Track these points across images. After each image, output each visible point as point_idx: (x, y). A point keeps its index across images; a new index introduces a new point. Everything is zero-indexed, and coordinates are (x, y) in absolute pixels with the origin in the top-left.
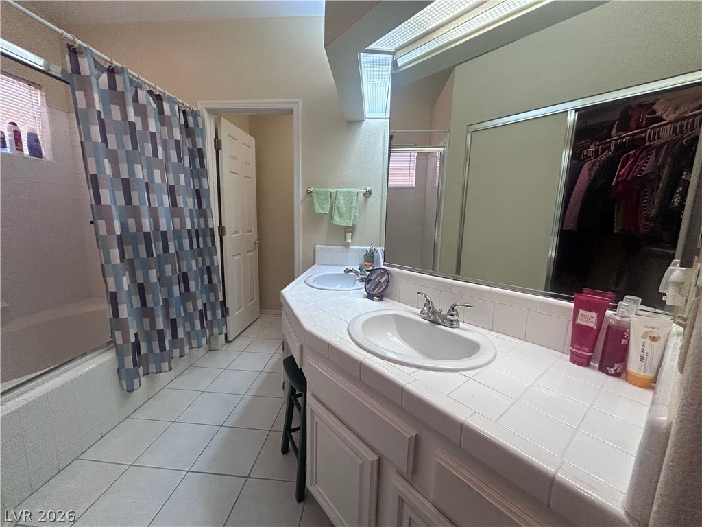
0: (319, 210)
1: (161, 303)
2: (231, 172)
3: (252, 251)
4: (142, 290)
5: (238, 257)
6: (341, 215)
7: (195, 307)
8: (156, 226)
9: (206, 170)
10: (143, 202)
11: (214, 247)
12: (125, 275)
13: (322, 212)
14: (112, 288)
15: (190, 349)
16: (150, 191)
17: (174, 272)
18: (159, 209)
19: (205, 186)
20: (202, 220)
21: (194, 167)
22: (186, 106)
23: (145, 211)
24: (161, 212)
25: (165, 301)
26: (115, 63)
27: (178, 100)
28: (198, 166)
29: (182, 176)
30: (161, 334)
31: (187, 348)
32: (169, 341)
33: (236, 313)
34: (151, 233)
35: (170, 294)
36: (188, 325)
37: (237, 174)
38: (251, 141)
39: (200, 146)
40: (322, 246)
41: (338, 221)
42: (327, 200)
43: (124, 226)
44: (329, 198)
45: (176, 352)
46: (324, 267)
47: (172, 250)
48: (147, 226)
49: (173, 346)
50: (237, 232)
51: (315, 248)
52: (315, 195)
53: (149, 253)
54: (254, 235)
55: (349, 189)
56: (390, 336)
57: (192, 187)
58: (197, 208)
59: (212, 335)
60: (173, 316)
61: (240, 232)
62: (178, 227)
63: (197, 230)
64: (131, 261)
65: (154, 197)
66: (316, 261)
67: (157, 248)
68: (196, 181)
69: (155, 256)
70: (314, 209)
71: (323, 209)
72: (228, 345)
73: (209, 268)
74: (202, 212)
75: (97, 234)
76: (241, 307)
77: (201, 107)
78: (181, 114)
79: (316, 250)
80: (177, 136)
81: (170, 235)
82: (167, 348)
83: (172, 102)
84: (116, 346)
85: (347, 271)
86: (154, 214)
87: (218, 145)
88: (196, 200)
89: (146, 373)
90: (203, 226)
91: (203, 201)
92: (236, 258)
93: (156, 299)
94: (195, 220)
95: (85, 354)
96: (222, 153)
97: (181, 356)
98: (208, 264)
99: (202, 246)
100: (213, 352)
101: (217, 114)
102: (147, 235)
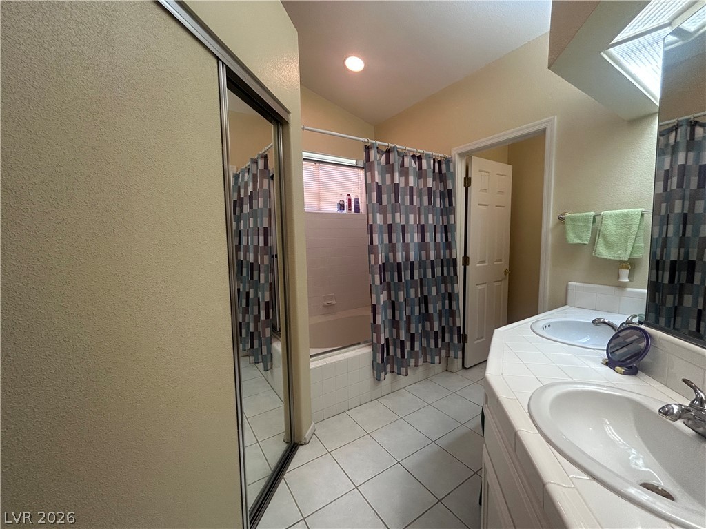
0: (573, 239)
1: (405, 319)
2: (479, 205)
3: (501, 281)
4: (393, 305)
5: (483, 287)
6: (608, 245)
7: (432, 328)
8: (407, 258)
9: (454, 207)
10: (398, 240)
11: (455, 277)
12: (382, 293)
13: (579, 242)
14: (374, 303)
15: (424, 362)
16: (406, 231)
17: (416, 295)
18: (411, 244)
19: (452, 222)
20: (448, 251)
21: (444, 206)
22: (441, 157)
23: (399, 246)
24: (412, 247)
25: (409, 318)
26: (390, 145)
27: (434, 154)
28: (447, 205)
29: (431, 216)
30: (402, 343)
31: (421, 361)
32: (408, 351)
33: (476, 342)
34: (402, 264)
35: (412, 312)
36: (424, 340)
37: (487, 205)
38: (509, 169)
39: (450, 187)
40: (578, 284)
41: (603, 252)
42: (588, 227)
43: (387, 258)
44: (591, 225)
45: (413, 362)
46: (578, 310)
47: (417, 277)
48: (400, 258)
49: (411, 356)
50: (484, 262)
51: (567, 286)
52: (568, 222)
53: (400, 279)
54: (505, 264)
55: (626, 211)
56: (606, 423)
57: (441, 224)
58: (444, 240)
59: (448, 357)
60: (413, 331)
61: (487, 262)
62: (424, 258)
63: (442, 260)
64: (389, 283)
65: (407, 236)
66: (569, 301)
67: (406, 275)
68: (445, 217)
69: (403, 281)
70: (566, 239)
71: (580, 238)
72: (465, 370)
73: (450, 294)
74: (449, 245)
75: (370, 264)
76: (482, 337)
77: (454, 153)
78: (437, 165)
79: (569, 288)
80: (430, 183)
81: (416, 266)
82: (406, 357)
83: (428, 157)
84: (373, 344)
85: (597, 322)
86: (406, 248)
87: (467, 181)
88: (444, 235)
89: (392, 371)
90: (448, 257)
91: (449, 234)
92: (479, 287)
93: (402, 316)
94: (442, 252)
95: (359, 344)
96: (472, 189)
97: (415, 366)
98: (450, 291)
99: (445, 274)
100: (449, 373)
101: (467, 156)
102: (399, 265)
